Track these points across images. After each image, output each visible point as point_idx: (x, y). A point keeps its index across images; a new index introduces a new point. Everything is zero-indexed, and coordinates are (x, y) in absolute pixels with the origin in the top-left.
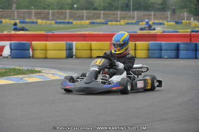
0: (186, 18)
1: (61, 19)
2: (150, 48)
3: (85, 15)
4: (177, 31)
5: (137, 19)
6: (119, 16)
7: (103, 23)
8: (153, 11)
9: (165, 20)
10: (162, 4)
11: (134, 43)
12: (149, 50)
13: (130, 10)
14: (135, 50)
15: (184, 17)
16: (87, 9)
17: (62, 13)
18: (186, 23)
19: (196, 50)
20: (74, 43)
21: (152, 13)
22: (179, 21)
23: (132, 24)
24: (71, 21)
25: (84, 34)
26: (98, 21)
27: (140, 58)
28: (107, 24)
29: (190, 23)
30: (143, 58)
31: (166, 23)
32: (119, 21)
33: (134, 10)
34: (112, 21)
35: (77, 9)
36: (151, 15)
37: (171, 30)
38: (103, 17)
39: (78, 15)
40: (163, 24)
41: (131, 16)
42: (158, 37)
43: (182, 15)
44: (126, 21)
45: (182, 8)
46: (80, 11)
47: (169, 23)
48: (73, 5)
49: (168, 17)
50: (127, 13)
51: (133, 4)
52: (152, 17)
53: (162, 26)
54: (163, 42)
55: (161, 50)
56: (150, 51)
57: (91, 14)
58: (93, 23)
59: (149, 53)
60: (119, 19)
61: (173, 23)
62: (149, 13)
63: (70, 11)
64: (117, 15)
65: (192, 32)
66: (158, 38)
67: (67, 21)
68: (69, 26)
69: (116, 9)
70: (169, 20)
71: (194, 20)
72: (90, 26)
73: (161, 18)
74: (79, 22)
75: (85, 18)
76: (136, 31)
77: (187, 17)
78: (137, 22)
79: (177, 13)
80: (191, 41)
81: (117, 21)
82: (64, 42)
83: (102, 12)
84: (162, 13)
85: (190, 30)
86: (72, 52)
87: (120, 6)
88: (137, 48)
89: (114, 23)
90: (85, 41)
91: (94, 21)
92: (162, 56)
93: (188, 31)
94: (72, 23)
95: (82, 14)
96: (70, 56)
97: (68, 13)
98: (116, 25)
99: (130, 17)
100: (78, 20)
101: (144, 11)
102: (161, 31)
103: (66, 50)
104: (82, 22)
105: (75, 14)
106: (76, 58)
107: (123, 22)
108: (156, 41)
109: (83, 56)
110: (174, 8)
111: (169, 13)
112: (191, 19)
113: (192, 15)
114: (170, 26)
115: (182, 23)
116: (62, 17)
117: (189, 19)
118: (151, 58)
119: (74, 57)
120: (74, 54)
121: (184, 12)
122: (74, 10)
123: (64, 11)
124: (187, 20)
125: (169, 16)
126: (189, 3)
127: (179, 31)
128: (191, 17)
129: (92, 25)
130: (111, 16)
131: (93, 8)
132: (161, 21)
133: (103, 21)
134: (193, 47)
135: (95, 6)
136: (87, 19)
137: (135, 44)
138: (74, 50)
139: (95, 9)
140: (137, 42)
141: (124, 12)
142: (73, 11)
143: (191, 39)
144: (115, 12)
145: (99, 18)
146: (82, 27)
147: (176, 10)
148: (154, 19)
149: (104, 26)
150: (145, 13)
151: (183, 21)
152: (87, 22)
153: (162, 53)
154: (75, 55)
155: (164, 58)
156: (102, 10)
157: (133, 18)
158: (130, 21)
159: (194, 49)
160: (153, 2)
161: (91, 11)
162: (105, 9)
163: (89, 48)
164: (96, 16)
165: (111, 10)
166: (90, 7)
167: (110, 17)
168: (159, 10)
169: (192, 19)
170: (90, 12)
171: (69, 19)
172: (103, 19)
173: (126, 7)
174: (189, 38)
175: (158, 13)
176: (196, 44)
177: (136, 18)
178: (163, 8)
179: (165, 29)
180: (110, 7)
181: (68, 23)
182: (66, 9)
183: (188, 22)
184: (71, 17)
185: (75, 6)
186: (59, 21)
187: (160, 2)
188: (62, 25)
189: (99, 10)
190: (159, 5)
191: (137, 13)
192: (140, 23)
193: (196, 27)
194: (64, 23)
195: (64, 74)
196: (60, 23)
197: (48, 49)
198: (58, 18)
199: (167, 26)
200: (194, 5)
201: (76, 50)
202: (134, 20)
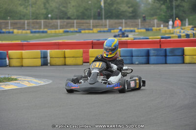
0: (156, 25)
1: (37, 29)
2: (121, 55)
3: (59, 24)
4: (147, 37)
5: (109, 27)
6: (91, 24)
7: (76, 32)
8: (124, 19)
9: (136, 27)
10: (133, 12)
13: (102, 19)
15: (154, 24)
16: (60, 18)
17: (37, 23)
18: (156, 30)
19: (166, 56)
20: (49, 51)
21: (124, 21)
22: (150, 28)
23: (104, 32)
24: (46, 30)
25: (58, 43)
26: (72, 29)
28: (80, 32)
29: (160, 30)
31: (136, 30)
32: (92, 30)
33: (106, 18)
34: (85, 30)
35: (52, 18)
36: (122, 23)
37: (142, 37)
38: (76, 26)
39: (53, 24)
40: (134, 31)
41: (104, 24)
43: (152, 22)
44: (99, 29)
45: (152, 15)
46: (54, 21)
47: (140, 30)
48: (49, 14)
49: (138, 25)
50: (100, 21)
51: (105, 12)
52: (124, 24)
53: (133, 33)
54: (133, 49)
55: (132, 56)
57: (65, 23)
58: (68, 32)
61: (143, 30)
62: (120, 21)
63: (45, 20)
64: (90, 23)
65: (162, 38)
66: (129, 45)
67: (41, 30)
68: (44, 35)
69: (89, 18)
70: (140, 27)
71: (164, 26)
72: (64, 34)
73: (132, 26)
74: (53, 31)
75: (59, 28)
77: (157, 24)
78: (109, 30)
79: (147, 20)
80: (160, 47)
81: (90, 29)
82: (39, 51)
83: (75, 21)
84: (132, 21)
85: (159, 37)
86: (47, 60)
87: (92, 15)
89: (87, 31)
90: (59, 49)
91: (68, 30)
92: (133, 62)
93: (158, 38)
94: (46, 32)
95: (55, 24)
96: (45, 63)
97: (42, 23)
98: (89, 33)
99: (102, 25)
100: (53, 29)
101: (115, 19)
102: (133, 38)
103: (41, 58)
104: (57, 31)
105: (49, 23)
106: (51, 65)
107: (95, 30)
108: (127, 48)
109: (57, 64)
110: (144, 15)
111: (140, 20)
112: (160, 26)
113: (162, 22)
114: (140, 33)
115: (152, 30)
116: (37, 27)
117: (159, 26)
119: (49, 65)
120: (49, 61)
121: (154, 19)
122: (49, 19)
123: (38, 21)
124: (157, 27)
125: (140, 24)
126: (158, 11)
127: (149, 37)
128: (161, 24)
129: (66, 34)
130: (84, 25)
131: (66, 17)
132: (132, 29)
133: (76, 29)
134: (162, 53)
135: (69, 15)
136: (61, 28)
138: (49, 58)
139: (69, 18)
141: (96, 21)
142: (47, 20)
143: (160, 45)
144: (88, 21)
145: (72, 26)
146: (56, 35)
147: (146, 18)
148: (125, 27)
149: (78, 35)
150: (116, 21)
151: (154, 28)
152: (61, 31)
154: (50, 63)
155: (136, 64)
156: (75, 19)
157: (105, 26)
158: (102, 29)
159: (164, 54)
160: (124, 10)
161: (65, 20)
162: (78, 18)
163: (63, 56)
164: (69, 25)
165: (83, 19)
166: (64, 16)
167: (83, 26)
168: (130, 18)
169: (162, 25)
170: (64, 22)
171: (44, 29)
172: (77, 28)
173: (98, 16)
174: (159, 44)
175: (129, 21)
176: (166, 50)
177: (108, 26)
178: (134, 15)
179: (136, 36)
180: (83, 16)
181: (43, 32)
182: (41, 19)
183: (158, 28)
184: (46, 26)
185: (50, 16)
186: (34, 30)
187: (130, 10)
188: (37, 35)
189: (72, 19)
190: (130, 13)
191: (109, 21)
192: (112, 31)
193: (166, 33)
194: (39, 32)
195: (39, 82)
196: (35, 32)
197: (23, 57)
198: (33, 28)
199: (137, 33)
200: (164, 12)
201: (51, 58)
202: (106, 28)
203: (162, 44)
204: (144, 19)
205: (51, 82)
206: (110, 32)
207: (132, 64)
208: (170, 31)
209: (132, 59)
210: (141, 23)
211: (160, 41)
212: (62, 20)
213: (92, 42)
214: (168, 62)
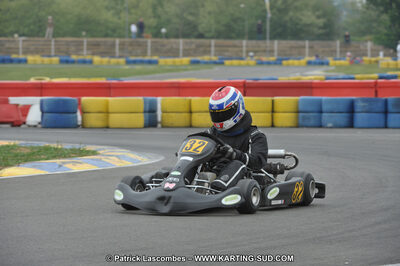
0: (369, 53)
1: (138, 56)
2: (301, 108)
3: (181, 48)
4: (352, 76)
5: (279, 55)
6: (244, 49)
7: (215, 63)
8: (310, 40)
9: (331, 56)
10: (325, 26)
11: (270, 99)
12: (298, 112)
13: (265, 38)
14: (273, 111)
15: (366, 50)
16: (185, 36)
17: (139, 45)
18: (370, 62)
19: (386, 112)
20: (159, 99)
21: (307, 43)
23: (269, 63)
24: (155, 58)
25: (178, 83)
26: (206, 58)
27: (282, 127)
28: (222, 63)
29: (377, 62)
30: (286, 127)
31: (331, 62)
32: (245, 59)
33: (273, 38)
34: (231, 58)
35: (167, 36)
36: (304, 47)
37: (341, 75)
38: (216, 51)
39: (168, 47)
40: (328, 64)
41: (268, 49)
42: (316, 88)
43: (362, 47)
45: (363, 33)
46: (173, 40)
47: (338, 62)
48: (162, 28)
49: (335, 51)
50: (260, 43)
51: (271, 26)
52: (307, 50)
53: (325, 67)
54: (324, 98)
55: (321, 112)
56: (301, 114)
57: (193, 46)
58: (198, 62)
59: (297, 118)
60: (244, 55)
61: (346, 62)
62: (300, 43)
63: (154, 40)
64: (242, 47)
65: (381, 78)
66: (314, 90)
67: (147, 58)
68: (151, 67)
69: (240, 36)
70: (338, 56)
71: (385, 55)
72: (189, 67)
73: (324, 53)
74: (170, 61)
75: (181, 54)
76: (275, 77)
77: (372, 50)
78: (278, 60)
79: (353, 43)
80: (376, 95)
81: (241, 59)
82: (141, 98)
83: (213, 42)
84: (324, 43)
85: (376, 75)
86: (156, 116)
87: (246, 30)
88: (275, 109)
89: (235, 62)
90: (179, 95)
91: (199, 58)
92: (324, 123)
93: (372, 77)
94: (156, 62)
95: (174, 46)
96: (151, 123)
97: (149, 44)
98: (240, 66)
99: (265, 51)
100: (169, 57)
101: (292, 39)
102: (323, 77)
103: (145, 112)
104: (177, 60)
105: (163, 45)
106: (163, 127)
107: (251, 61)
108: (312, 95)
109: (176, 124)
110: (347, 33)
111: (338, 43)
112: (378, 55)
113: (380, 47)
114: (339, 68)
116: (139, 51)
117: (375, 54)
118: (302, 126)
119: (159, 125)
120: (159, 119)
121: (366, 41)
122: (161, 37)
123: (142, 40)
124: (373, 56)
125: (338, 50)
126: (375, 25)
127: (356, 76)
128: (378, 51)
129: (194, 66)
130: (230, 49)
131: (196, 33)
133: (214, 58)
134: (380, 106)
135: (201, 29)
136: (185, 55)
137: (273, 101)
138: (159, 113)
139: (201, 36)
140: (275, 98)
141: (254, 42)
142: (158, 40)
143: (376, 92)
144: (236, 42)
145: (207, 52)
146: (175, 69)
147: (352, 38)
148: (310, 55)
149: (217, 68)
150: (293, 43)
152: (186, 60)
153: (323, 118)
154: (161, 123)
155: (327, 127)
156: (212, 38)
157: (271, 52)
158: (265, 59)
159: (383, 109)
160: (309, 22)
161: (193, 40)
162: (218, 35)
163: (187, 109)
164: (202, 49)
165: (230, 38)
166: (190, 31)
167: (228, 51)
168: (320, 37)
169: (381, 54)
170: (192, 43)
171: (153, 54)
172: (215, 55)
173: (258, 33)
174: (374, 90)
175: (317, 44)
176: (386, 101)
177: (276, 53)
178: (328, 33)
179: (330, 74)
180: (229, 31)
181: (150, 62)
182: (147, 37)
183: (373, 59)
184: (156, 51)
185: (164, 30)
186: (133, 58)
187: (321, 22)
188: (138, 67)
189: (207, 38)
190: (320, 28)
191: (279, 44)
192: (284, 62)
193: (388, 69)
194: (142, 62)
195: (140, 158)
196: (135, 62)
197: (110, 110)
198: (131, 53)
199: (333, 68)
200: (386, 28)
201: (163, 112)
202: (273, 56)
203: (379, 90)
204: (347, 40)
205: (162, 158)
206: (281, 64)
207: (321, 126)
208: (397, 65)
209: (320, 118)
210: (341, 47)
211: (376, 83)
212: (188, 40)
213: (244, 83)
214: (390, 124)
